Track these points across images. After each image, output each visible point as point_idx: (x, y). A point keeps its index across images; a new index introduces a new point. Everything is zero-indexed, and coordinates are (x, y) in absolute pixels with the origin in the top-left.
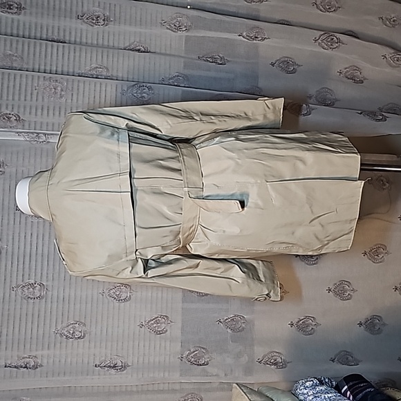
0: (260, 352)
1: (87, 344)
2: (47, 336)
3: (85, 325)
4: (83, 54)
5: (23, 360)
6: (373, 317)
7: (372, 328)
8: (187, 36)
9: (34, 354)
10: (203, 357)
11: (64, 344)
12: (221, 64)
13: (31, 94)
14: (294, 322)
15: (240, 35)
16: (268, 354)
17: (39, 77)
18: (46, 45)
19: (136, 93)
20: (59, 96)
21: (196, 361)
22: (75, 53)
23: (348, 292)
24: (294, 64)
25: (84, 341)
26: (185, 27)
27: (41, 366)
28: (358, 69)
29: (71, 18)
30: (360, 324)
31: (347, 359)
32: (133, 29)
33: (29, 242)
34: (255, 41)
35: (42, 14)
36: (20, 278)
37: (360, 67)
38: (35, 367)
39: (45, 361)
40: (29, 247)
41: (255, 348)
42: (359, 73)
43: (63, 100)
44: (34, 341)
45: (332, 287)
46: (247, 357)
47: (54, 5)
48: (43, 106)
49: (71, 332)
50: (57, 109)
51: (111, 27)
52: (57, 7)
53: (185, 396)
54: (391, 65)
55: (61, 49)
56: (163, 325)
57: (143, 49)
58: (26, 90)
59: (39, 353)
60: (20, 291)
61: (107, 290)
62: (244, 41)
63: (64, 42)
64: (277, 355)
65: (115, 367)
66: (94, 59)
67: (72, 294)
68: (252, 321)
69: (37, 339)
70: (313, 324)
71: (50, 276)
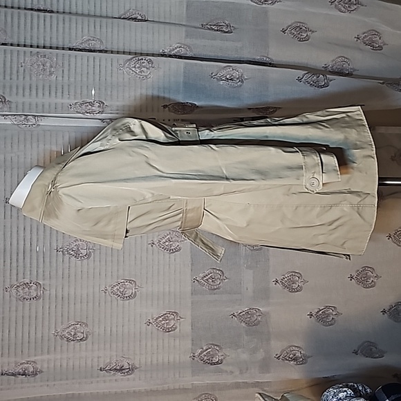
0: (277, 346)
1: (90, 347)
2: (46, 338)
3: (87, 325)
4: (74, 25)
5: (21, 366)
6: (398, 304)
7: (397, 316)
8: (188, 1)
9: (33, 359)
10: (216, 354)
11: (65, 348)
12: (227, 32)
13: (17, 72)
14: (314, 313)
16: (287, 348)
17: (25, 52)
18: (32, 15)
19: (135, 67)
20: (48, 73)
21: (209, 360)
22: (64, 23)
23: (372, 279)
24: (307, 30)
25: (86, 344)
27: (41, 372)
28: (377, 33)
30: (384, 312)
31: (371, 350)
34: (264, 6)
36: (14, 277)
37: (380, 32)
38: (35, 374)
40: (23, 243)
41: (273, 342)
42: (378, 38)
43: (53, 77)
44: (33, 345)
45: (355, 275)
48: (30, 85)
49: (73, 333)
50: (47, 88)
53: (199, 397)
55: (48, 20)
56: (172, 321)
57: (140, 18)
58: (11, 68)
59: (38, 358)
60: (14, 291)
61: (109, 286)
62: (252, 6)
63: (52, 12)
64: (296, 349)
65: (121, 370)
66: (86, 31)
67: (72, 293)
68: (268, 313)
69: (35, 343)
70: (334, 313)
71: (47, 273)
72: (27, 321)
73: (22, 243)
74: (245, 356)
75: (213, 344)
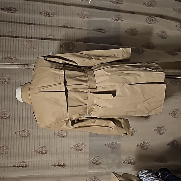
0: (124, 158)
1: (48, 156)
2: (30, 153)
3: (47, 148)
4: (43, 30)
5: (21, 164)
6: (174, 141)
7: (173, 146)
8: (88, 20)
9: (25, 161)
10: (99, 160)
11: (38, 156)
12: (103, 32)
13: (21, 48)
14: (139, 144)
15: (111, 19)
16: (128, 158)
17: (24, 40)
18: (27, 26)
19: (67, 46)
20: (33, 48)
21: (96, 162)
22: (39, 29)
23: (163, 131)
24: (136, 31)
25: (47, 155)
26: (87, 16)
27: (28, 166)
28: (164, 32)
29: (37, 14)
30: (168, 144)
31: (162, 160)
32: (64, 18)
33: (22, 112)
34: (118, 22)
35: (25, 13)
36: (18, 128)
38: (26, 167)
39: (30, 163)
41: (122, 156)
42: (165, 34)
43: (35, 50)
45: (156, 129)
46: (118, 160)
47: (30, 9)
48: (26, 53)
49: (41, 151)
50: (32, 54)
51: (55, 17)
52: (31, 9)
53: (91, 178)
54: (179, 30)
55: (33, 28)
56: (81, 147)
57: (69, 26)
58: (18, 46)
59: (27, 160)
60: (18, 134)
61: (56, 132)
62: (114, 22)
63: (34, 24)
64: (131, 159)
65: (60, 166)
66: (48, 32)
67: (41, 134)
68: (120, 144)
69: (26, 154)
70: (147, 145)
71: (31, 127)
72: (23, 146)
73: (21, 114)
74: (110, 162)
75: (97, 156)
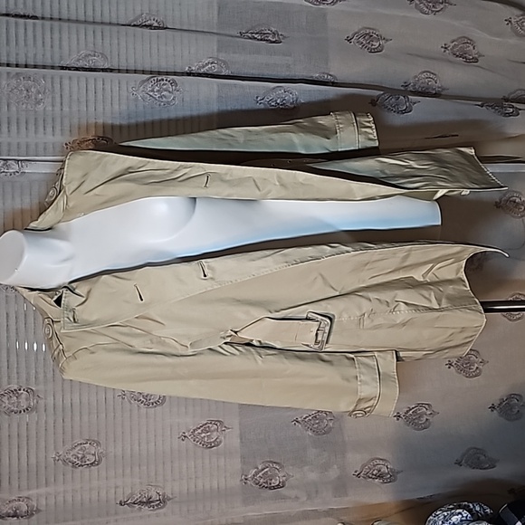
0: (355, 460)
1: (103, 474)
2: (43, 465)
3: (98, 444)
4: (65, 36)
5: (11, 505)
6: (510, 397)
7: (509, 412)
8: (221, 1)
9: (25, 494)
10: (276, 475)
11: (69, 476)
12: (274, 42)
14: (402, 414)
16: (369, 462)
18: (7, 23)
19: (153, 91)
20: (34, 102)
21: (266, 483)
22: (52, 33)
23: (476, 365)
24: (379, 38)
25: (99, 469)
27: (38, 511)
28: (470, 41)
30: (493, 408)
31: (478, 459)
34: (321, 6)
37: (474, 39)
38: (29, 514)
39: (43, 502)
42: (472, 47)
43: (41, 107)
44: (24, 474)
46: (338, 470)
48: (9, 118)
49: (80, 456)
54: (518, 34)
55: (30, 29)
57: (156, 24)
59: (33, 492)
62: (307, 6)
63: (35, 18)
64: (381, 462)
65: (149, 502)
67: (76, 400)
68: (342, 416)
70: (428, 412)
71: (41, 376)
72: (15, 442)
74: (313, 476)
75: (271, 462)
